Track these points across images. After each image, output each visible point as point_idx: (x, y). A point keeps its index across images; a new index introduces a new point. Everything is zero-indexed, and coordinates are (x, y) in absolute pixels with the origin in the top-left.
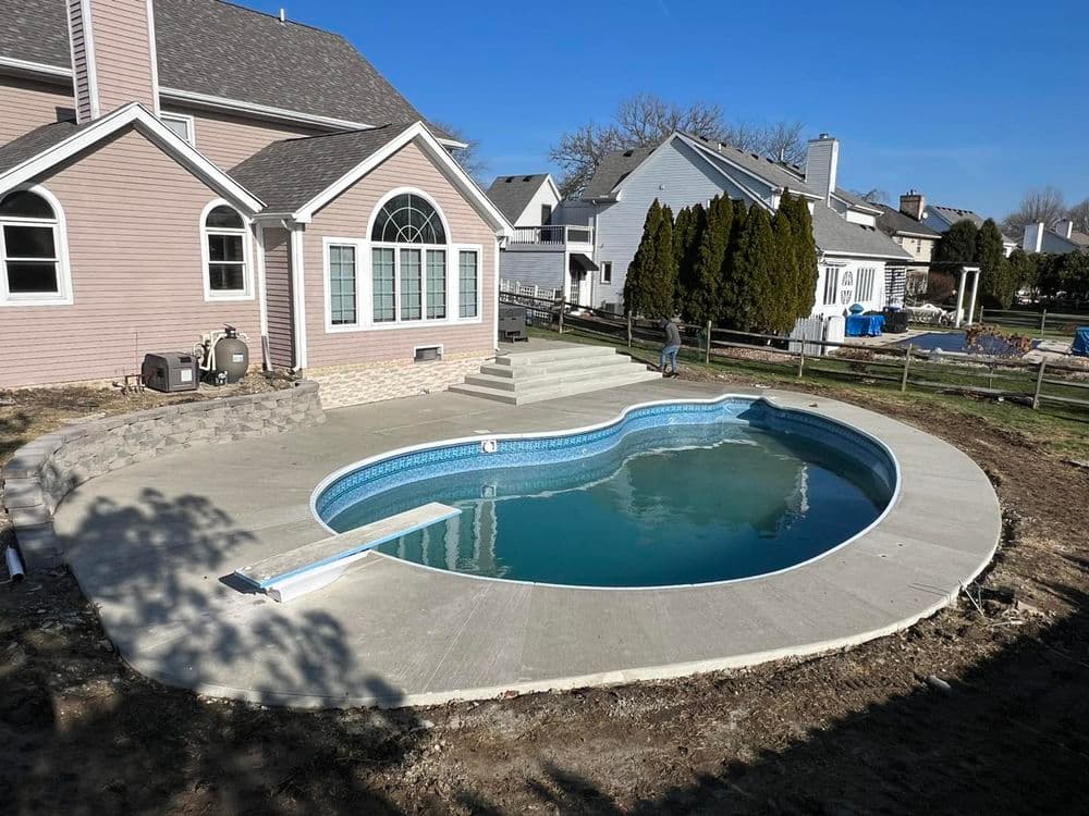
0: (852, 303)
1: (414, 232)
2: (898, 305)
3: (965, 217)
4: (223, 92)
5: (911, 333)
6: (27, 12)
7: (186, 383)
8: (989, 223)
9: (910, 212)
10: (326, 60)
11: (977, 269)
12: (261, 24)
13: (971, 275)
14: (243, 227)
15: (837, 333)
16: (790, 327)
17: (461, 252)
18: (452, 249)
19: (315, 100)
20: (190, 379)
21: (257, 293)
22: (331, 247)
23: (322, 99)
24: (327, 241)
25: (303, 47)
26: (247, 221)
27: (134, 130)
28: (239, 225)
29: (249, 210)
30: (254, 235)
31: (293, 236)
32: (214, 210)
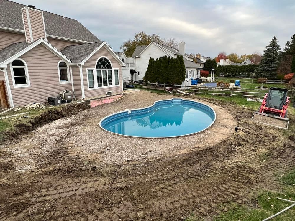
0: (191, 78)
1: (105, 66)
2: (199, 77)
3: (209, 59)
4: (55, 34)
5: (203, 84)
6: (5, 15)
7: (59, 103)
8: (214, 60)
9: (198, 58)
10: (75, 26)
11: (214, 69)
12: (59, 18)
13: (213, 71)
15: (190, 84)
16: (181, 84)
17: (115, 70)
18: (113, 70)
19: (75, 36)
20: (60, 102)
21: (71, 82)
22: (88, 70)
23: (77, 36)
24: (87, 69)
25: (69, 23)
26: (68, 65)
27: (41, 44)
28: (66, 66)
29: (68, 62)
30: (69, 68)
31: (80, 68)
32: (60, 63)
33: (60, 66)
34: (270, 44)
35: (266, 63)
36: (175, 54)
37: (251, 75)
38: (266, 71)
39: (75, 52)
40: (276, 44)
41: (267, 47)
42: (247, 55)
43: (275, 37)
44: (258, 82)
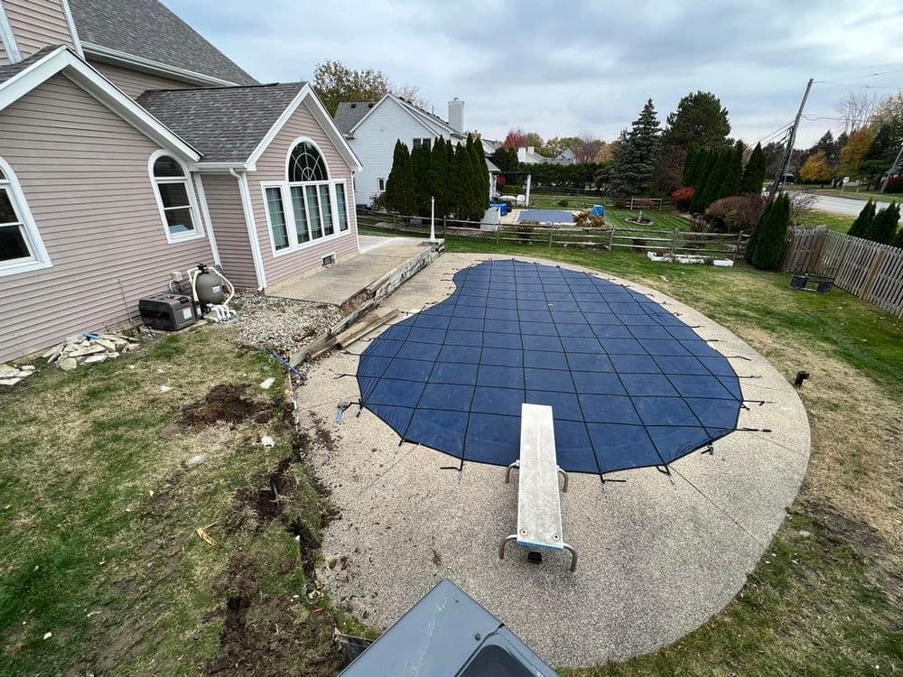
1: (311, 172)
3: (497, 146)
14: (183, 175)
18: (332, 183)
20: (191, 315)
21: (206, 232)
22: (267, 189)
24: (265, 184)
26: (186, 171)
27: (65, 77)
28: (181, 173)
29: (187, 159)
30: (194, 181)
31: (240, 182)
32: (158, 160)
33: (157, 173)
34: (640, 117)
35: (631, 162)
36: (452, 132)
37: (587, 188)
38: (632, 180)
39: (196, 115)
40: (653, 118)
41: (634, 124)
42: (559, 140)
43: (650, 101)
44: (616, 206)
